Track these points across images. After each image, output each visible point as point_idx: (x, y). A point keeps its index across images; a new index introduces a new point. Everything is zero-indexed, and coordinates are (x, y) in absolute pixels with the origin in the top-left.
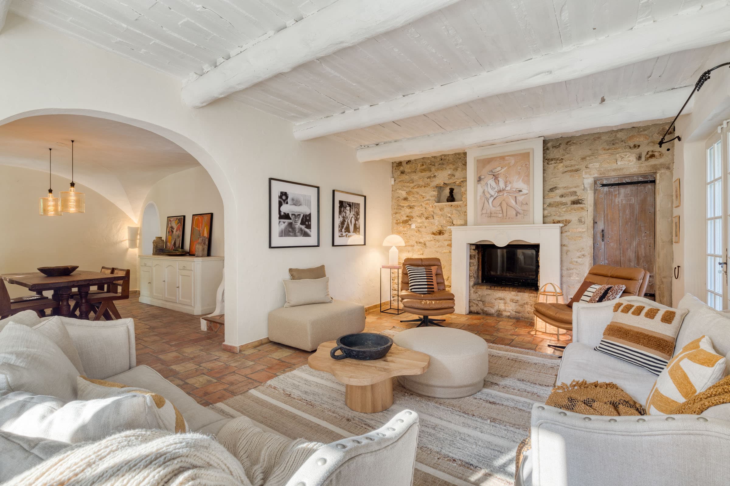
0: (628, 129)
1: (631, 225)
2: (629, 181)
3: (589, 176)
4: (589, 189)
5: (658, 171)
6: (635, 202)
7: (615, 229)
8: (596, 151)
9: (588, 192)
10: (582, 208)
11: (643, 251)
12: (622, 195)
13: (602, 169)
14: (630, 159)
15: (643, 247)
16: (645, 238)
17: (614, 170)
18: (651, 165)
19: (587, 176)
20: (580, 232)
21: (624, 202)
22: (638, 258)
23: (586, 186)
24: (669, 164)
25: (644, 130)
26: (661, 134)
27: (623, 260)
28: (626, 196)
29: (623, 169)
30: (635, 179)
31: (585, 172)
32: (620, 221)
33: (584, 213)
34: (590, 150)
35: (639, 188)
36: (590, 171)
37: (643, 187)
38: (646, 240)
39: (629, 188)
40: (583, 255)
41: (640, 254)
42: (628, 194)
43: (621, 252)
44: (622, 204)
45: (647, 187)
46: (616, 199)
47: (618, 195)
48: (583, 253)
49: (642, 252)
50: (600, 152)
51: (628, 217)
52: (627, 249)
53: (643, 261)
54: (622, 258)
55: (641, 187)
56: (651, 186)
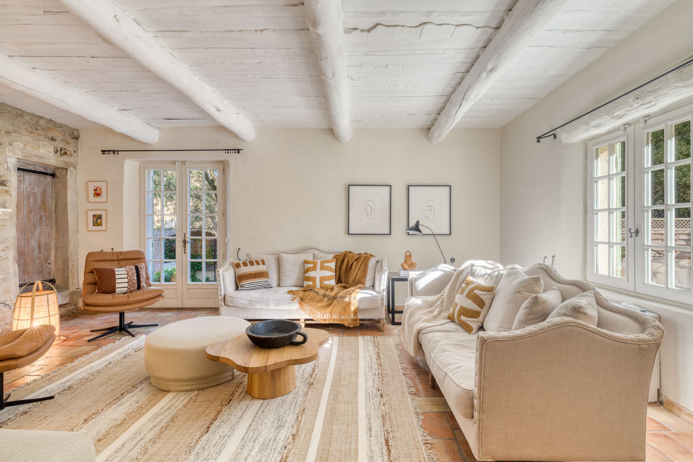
0: (47, 119)
1: (34, 214)
2: (33, 169)
3: (12, 155)
4: (12, 170)
5: (69, 168)
6: (37, 191)
7: (20, 217)
8: (19, 130)
9: (12, 173)
10: (7, 192)
11: (43, 239)
12: (27, 182)
13: (27, 152)
14: (49, 149)
15: (43, 235)
16: (45, 227)
17: (37, 156)
18: (65, 161)
19: (11, 154)
20: (4, 219)
21: (28, 190)
22: (40, 247)
23: (10, 166)
24: (75, 164)
25: (59, 127)
26: (71, 136)
27: (27, 250)
28: (30, 184)
29: (44, 157)
30: (38, 169)
31: (9, 149)
32: (25, 209)
33: (7, 198)
34: (13, 125)
35: (41, 178)
36: (14, 150)
37: (44, 178)
38: (46, 229)
39: (33, 176)
40: (7, 248)
41: (41, 242)
42: (32, 182)
43: (26, 242)
44: (26, 192)
45: (47, 179)
46: (22, 185)
47: (23, 181)
48: (6, 244)
49: (43, 241)
50: (23, 132)
51: (31, 205)
52: (31, 239)
53: (44, 250)
54: (26, 248)
55: (42, 178)
56: (50, 178)
